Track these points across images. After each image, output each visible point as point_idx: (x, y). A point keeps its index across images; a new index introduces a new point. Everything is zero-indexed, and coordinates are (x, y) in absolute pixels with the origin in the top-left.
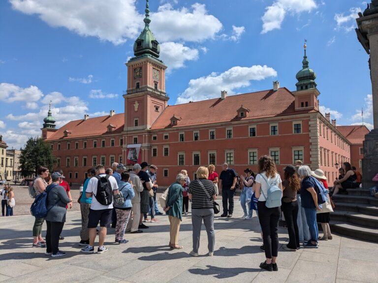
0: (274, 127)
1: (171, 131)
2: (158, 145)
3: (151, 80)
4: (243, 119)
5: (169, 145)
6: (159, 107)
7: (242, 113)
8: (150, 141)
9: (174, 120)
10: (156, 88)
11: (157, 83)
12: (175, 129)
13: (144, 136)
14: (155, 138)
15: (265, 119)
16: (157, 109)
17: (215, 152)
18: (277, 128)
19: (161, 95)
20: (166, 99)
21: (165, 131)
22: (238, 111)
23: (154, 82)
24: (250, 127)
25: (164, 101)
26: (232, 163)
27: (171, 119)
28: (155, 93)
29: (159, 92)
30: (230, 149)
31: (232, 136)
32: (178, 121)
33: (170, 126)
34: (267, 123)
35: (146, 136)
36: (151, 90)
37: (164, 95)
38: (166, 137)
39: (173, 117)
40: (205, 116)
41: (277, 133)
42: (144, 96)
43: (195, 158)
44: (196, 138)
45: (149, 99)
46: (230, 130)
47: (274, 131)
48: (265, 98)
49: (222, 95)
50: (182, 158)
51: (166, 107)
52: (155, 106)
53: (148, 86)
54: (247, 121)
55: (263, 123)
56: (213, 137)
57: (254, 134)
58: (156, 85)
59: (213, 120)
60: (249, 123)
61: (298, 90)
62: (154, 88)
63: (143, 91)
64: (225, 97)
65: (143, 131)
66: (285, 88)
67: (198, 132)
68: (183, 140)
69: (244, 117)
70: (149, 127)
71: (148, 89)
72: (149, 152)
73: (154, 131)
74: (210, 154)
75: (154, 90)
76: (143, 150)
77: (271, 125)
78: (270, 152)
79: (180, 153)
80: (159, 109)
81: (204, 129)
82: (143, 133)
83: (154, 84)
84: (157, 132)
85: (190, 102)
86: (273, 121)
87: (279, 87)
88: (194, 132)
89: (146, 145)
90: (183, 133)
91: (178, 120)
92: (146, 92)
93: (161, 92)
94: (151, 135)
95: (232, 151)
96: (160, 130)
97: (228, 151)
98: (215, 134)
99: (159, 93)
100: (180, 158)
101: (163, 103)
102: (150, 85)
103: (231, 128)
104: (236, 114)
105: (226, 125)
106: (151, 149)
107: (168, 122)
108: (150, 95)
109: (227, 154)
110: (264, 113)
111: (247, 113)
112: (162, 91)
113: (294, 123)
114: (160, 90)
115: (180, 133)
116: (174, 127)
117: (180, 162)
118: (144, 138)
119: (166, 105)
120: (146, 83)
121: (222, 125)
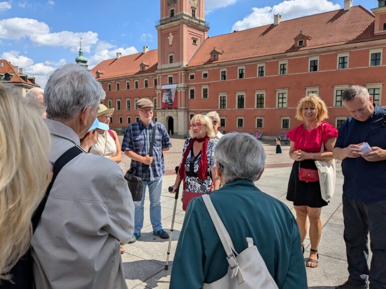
0: (343, 58)
1: (210, 67)
2: (195, 86)
3: (187, 6)
4: (301, 49)
5: (209, 85)
6: (197, 39)
7: (301, 41)
8: (186, 81)
9: (215, 54)
10: (194, 15)
11: (195, 8)
12: (216, 65)
13: (180, 74)
14: (192, 77)
15: (331, 48)
16: (195, 41)
17: (264, 93)
18: (347, 60)
19: (200, 25)
20: (205, 29)
21: (204, 68)
22: (296, 39)
23: (192, 7)
24: (310, 59)
25: (204, 31)
26: (285, 105)
27: (211, 54)
28: (192, 22)
29: (197, 20)
30: (284, 88)
31: (286, 71)
32: (220, 56)
33: (210, 62)
34: (335, 53)
35: (183, 74)
36: (188, 18)
37: (203, 24)
38: (205, 75)
39: (214, 50)
40: (253, 47)
41: (347, 65)
42: (179, 25)
43: (238, 100)
44: (241, 76)
45: (185, 29)
46: (284, 64)
47: (343, 64)
48: (332, 20)
49: (275, 20)
50: (224, 100)
51: (205, 39)
52: (192, 38)
53: (184, 12)
54: (307, 52)
55: (329, 54)
56: (261, 73)
57: (315, 68)
58: (194, 11)
59: (262, 52)
60: (310, 54)
61: (380, 7)
62: (191, 15)
63: (179, 20)
64: (279, 23)
65: (179, 69)
66: (360, 6)
67: (244, 67)
68: (225, 79)
69: (303, 47)
70: (185, 64)
71: (184, 17)
72: (186, 93)
73: (192, 68)
74: (258, 95)
75: (192, 18)
76: (179, 91)
77: (340, 55)
78: (335, 91)
79: (221, 95)
80: (197, 42)
81: (251, 64)
82: (178, 71)
83: (191, 10)
84: (195, 70)
85: (235, 31)
86: (342, 50)
87: (351, 6)
88: (239, 68)
89: (182, 85)
90: (225, 70)
91: (219, 53)
92: (182, 20)
93: (200, 21)
94: (188, 74)
95: (286, 91)
96: (198, 67)
97: (281, 91)
98: (264, 69)
99: (197, 22)
100: (221, 101)
101: (202, 33)
102: (187, 11)
103: (286, 62)
104: (293, 43)
105: (279, 58)
106: (188, 90)
107: (208, 57)
108: (187, 25)
109: (279, 94)
110: (331, 39)
111: (308, 41)
112: (201, 19)
113: (372, 52)
114: (198, 18)
115: (221, 70)
116: (214, 62)
117: (221, 105)
118: (180, 77)
119: (206, 37)
120: (181, 9)
121: (274, 58)
